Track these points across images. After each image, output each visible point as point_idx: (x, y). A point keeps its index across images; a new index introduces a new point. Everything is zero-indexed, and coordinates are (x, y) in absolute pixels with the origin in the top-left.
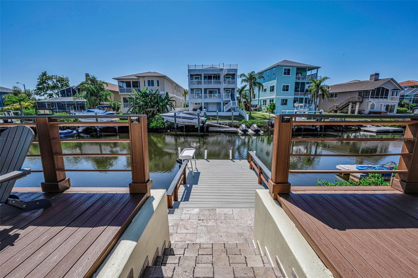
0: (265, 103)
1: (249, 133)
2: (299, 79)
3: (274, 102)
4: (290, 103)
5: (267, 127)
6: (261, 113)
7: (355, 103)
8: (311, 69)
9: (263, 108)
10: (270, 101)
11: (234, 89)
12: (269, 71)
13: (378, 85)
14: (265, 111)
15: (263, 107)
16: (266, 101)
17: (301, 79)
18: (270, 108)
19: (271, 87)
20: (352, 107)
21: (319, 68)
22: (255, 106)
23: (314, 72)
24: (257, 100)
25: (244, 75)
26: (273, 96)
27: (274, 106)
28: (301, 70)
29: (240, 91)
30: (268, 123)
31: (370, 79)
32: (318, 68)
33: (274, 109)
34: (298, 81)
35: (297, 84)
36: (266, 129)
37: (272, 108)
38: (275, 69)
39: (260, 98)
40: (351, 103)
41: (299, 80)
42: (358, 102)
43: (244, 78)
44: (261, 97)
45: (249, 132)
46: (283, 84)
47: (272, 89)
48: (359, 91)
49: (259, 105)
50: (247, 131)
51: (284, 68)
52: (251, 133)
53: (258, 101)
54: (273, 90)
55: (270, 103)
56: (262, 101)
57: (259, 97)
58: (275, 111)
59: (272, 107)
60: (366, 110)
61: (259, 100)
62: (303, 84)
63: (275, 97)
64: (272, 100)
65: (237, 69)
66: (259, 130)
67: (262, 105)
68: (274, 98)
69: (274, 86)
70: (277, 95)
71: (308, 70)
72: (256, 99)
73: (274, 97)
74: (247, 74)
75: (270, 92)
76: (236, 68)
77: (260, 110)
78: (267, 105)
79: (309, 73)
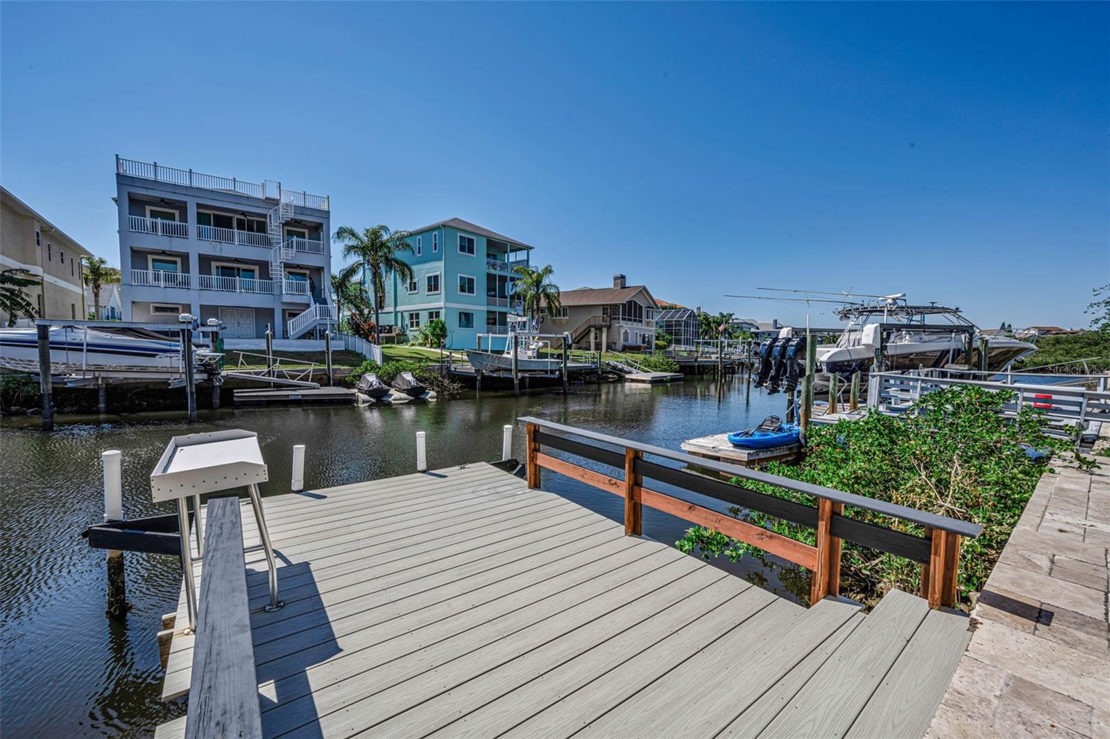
0: (415, 321)
1: (394, 400)
2: (494, 266)
3: (442, 318)
4: (480, 321)
5: (440, 381)
6: (406, 347)
7: (599, 329)
8: (517, 248)
9: (410, 334)
10: (431, 315)
11: (319, 270)
12: (420, 237)
13: (623, 298)
14: (417, 343)
15: (410, 331)
16: (417, 315)
17: (498, 269)
18: (433, 335)
19: (429, 278)
20: (596, 338)
21: (531, 248)
22: (385, 329)
23: (521, 256)
24: (392, 312)
25: (353, 234)
26: (438, 302)
27: (443, 329)
28: (497, 247)
29: (341, 285)
30: (439, 371)
31: (615, 285)
32: (529, 248)
33: (444, 336)
34: (492, 271)
35: (491, 278)
36: (438, 386)
37: (438, 335)
38: (436, 233)
39: (399, 308)
40: (593, 329)
41: (495, 269)
42: (605, 326)
43: (353, 242)
44: (401, 305)
45: (393, 397)
46: (459, 275)
47: (433, 284)
48: (603, 305)
49: (396, 325)
50: (386, 393)
51: (459, 234)
52: (400, 399)
53: (393, 314)
54: (436, 288)
55: (431, 322)
56: (406, 315)
57: (396, 305)
58: (447, 341)
59: (438, 331)
60: (617, 342)
61: (396, 313)
62: (503, 279)
63: (443, 306)
64: (434, 314)
65: (329, 212)
66: (422, 387)
67: (407, 325)
68: (441, 308)
69: (437, 276)
70: (447, 300)
71: (511, 251)
72: (386, 310)
73: (441, 304)
74: (361, 233)
75: (429, 291)
76: (325, 208)
77: (402, 339)
78: (422, 326)
79: (512, 257)
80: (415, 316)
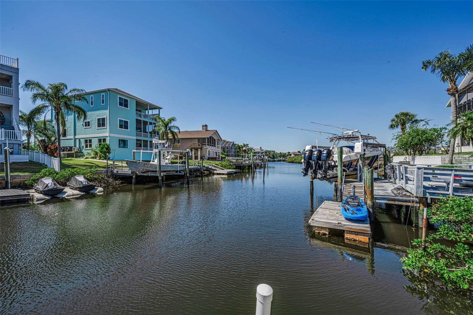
0: (88, 144)
1: (67, 196)
2: (140, 116)
3: (108, 142)
4: (132, 144)
5: (106, 180)
6: (82, 159)
7: (196, 149)
8: (153, 107)
9: (85, 151)
10: (100, 141)
11: (9, 108)
12: (93, 96)
13: (207, 135)
14: (90, 157)
15: (85, 150)
16: (90, 141)
17: (143, 117)
18: (101, 152)
19: (99, 120)
20: (195, 154)
21: (161, 108)
22: (67, 149)
23: (156, 112)
24: (72, 139)
25: (40, 86)
26: (105, 133)
27: (108, 149)
28: (141, 106)
29: (29, 119)
30: (106, 174)
31: (203, 129)
32: (160, 108)
33: (109, 153)
34: (139, 118)
35: (138, 122)
36: (105, 183)
37: (105, 152)
38: (104, 94)
39: (77, 137)
40: (193, 150)
41: (141, 117)
42: (199, 148)
43: (41, 91)
44: (79, 135)
45: (66, 194)
46: (119, 119)
47: (101, 123)
48: (198, 138)
49: (75, 146)
50: (61, 191)
51: (119, 96)
52: (73, 195)
53: (73, 140)
54: (103, 125)
55: (100, 145)
56: (83, 141)
57: (75, 135)
58: (111, 156)
59: (105, 150)
60: (205, 156)
61: (75, 139)
62: (145, 123)
63: (108, 135)
64: (102, 140)
65: (18, 69)
66: (92, 185)
67: (83, 146)
68: (107, 137)
69: (104, 118)
70: (111, 132)
71: (150, 109)
72: (68, 137)
73: (107, 134)
74: (46, 87)
75: (98, 127)
76: (15, 66)
77: (79, 154)
78: (94, 146)
79: (150, 112)
80: (88, 142)
